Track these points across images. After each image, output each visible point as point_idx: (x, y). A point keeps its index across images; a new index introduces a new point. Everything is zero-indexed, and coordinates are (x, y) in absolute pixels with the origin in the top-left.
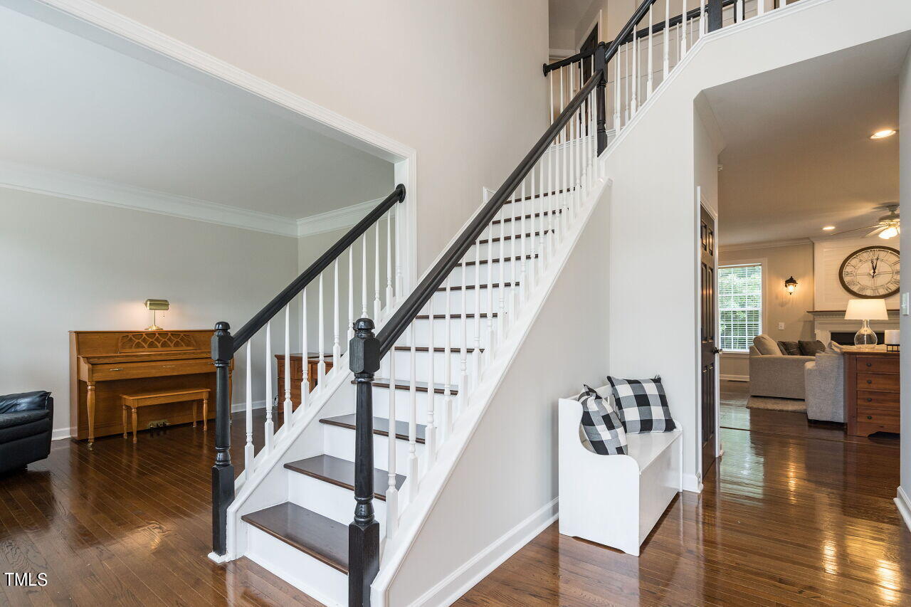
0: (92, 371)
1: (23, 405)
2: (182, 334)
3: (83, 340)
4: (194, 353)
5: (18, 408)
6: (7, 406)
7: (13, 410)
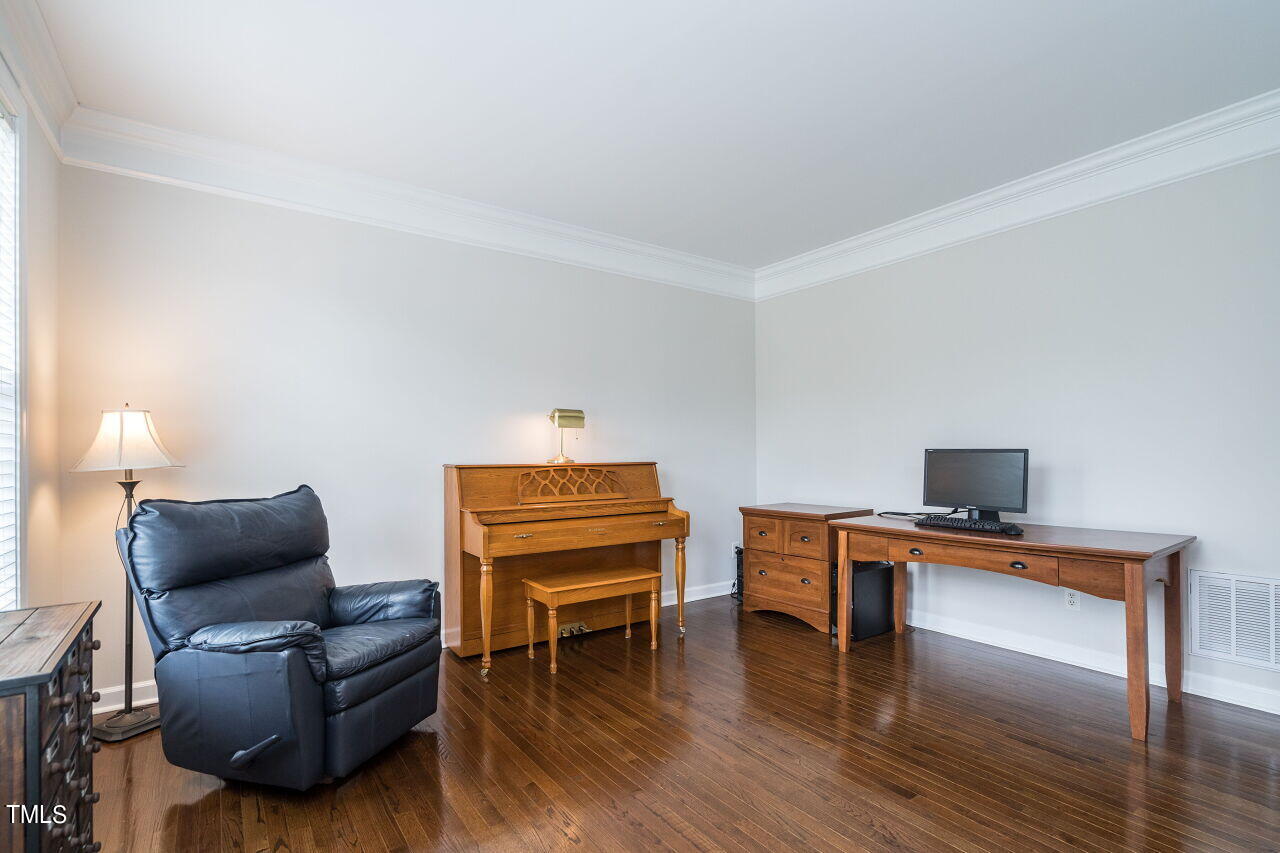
0: (489, 539)
1: (395, 609)
2: (604, 470)
3: (469, 482)
4: (625, 505)
5: (391, 612)
6: (372, 607)
7: (382, 617)
